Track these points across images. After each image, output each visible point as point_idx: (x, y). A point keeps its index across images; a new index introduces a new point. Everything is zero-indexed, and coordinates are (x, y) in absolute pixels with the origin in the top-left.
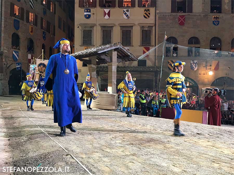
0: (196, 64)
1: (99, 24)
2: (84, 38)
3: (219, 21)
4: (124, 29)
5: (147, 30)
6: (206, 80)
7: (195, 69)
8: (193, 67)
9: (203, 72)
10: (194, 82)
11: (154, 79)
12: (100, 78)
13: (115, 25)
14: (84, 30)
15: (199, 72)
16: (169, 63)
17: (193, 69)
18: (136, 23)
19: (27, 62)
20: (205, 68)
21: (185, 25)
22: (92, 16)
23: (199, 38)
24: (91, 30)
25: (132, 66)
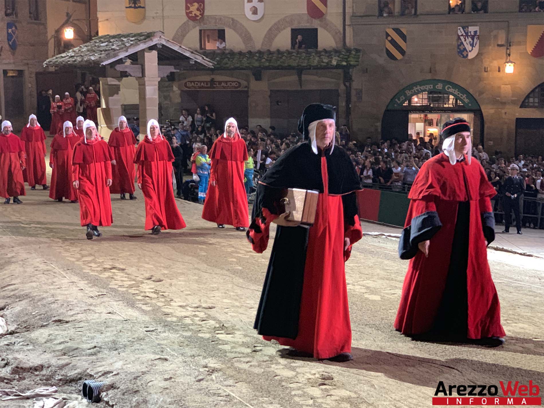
0: (473, 39)
6: (506, 90)
7: (472, 55)
8: (465, 49)
9: (495, 64)
10: (469, 95)
11: (342, 87)
12: (179, 88)
15: (482, 63)
16: (389, 38)
17: (465, 53)
20: (503, 49)
25: (273, 49)
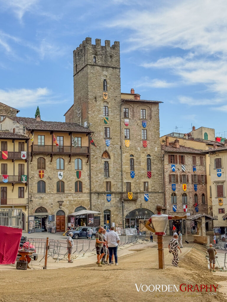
2: (218, 192)
14: (217, 186)
19: (183, 211)
22: (222, 174)
24: (222, 185)
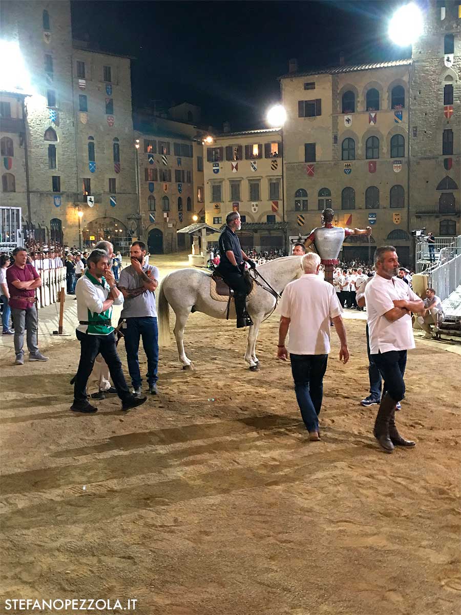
1: (228, 179)
2: (213, 194)
3: (351, 169)
4: (252, 182)
5: (275, 182)
11: (284, 235)
13: (243, 178)
14: (213, 187)
18: (264, 176)
21: (315, 175)
22: (220, 171)
23: (330, 189)
24: (220, 186)
25: (261, 223)
